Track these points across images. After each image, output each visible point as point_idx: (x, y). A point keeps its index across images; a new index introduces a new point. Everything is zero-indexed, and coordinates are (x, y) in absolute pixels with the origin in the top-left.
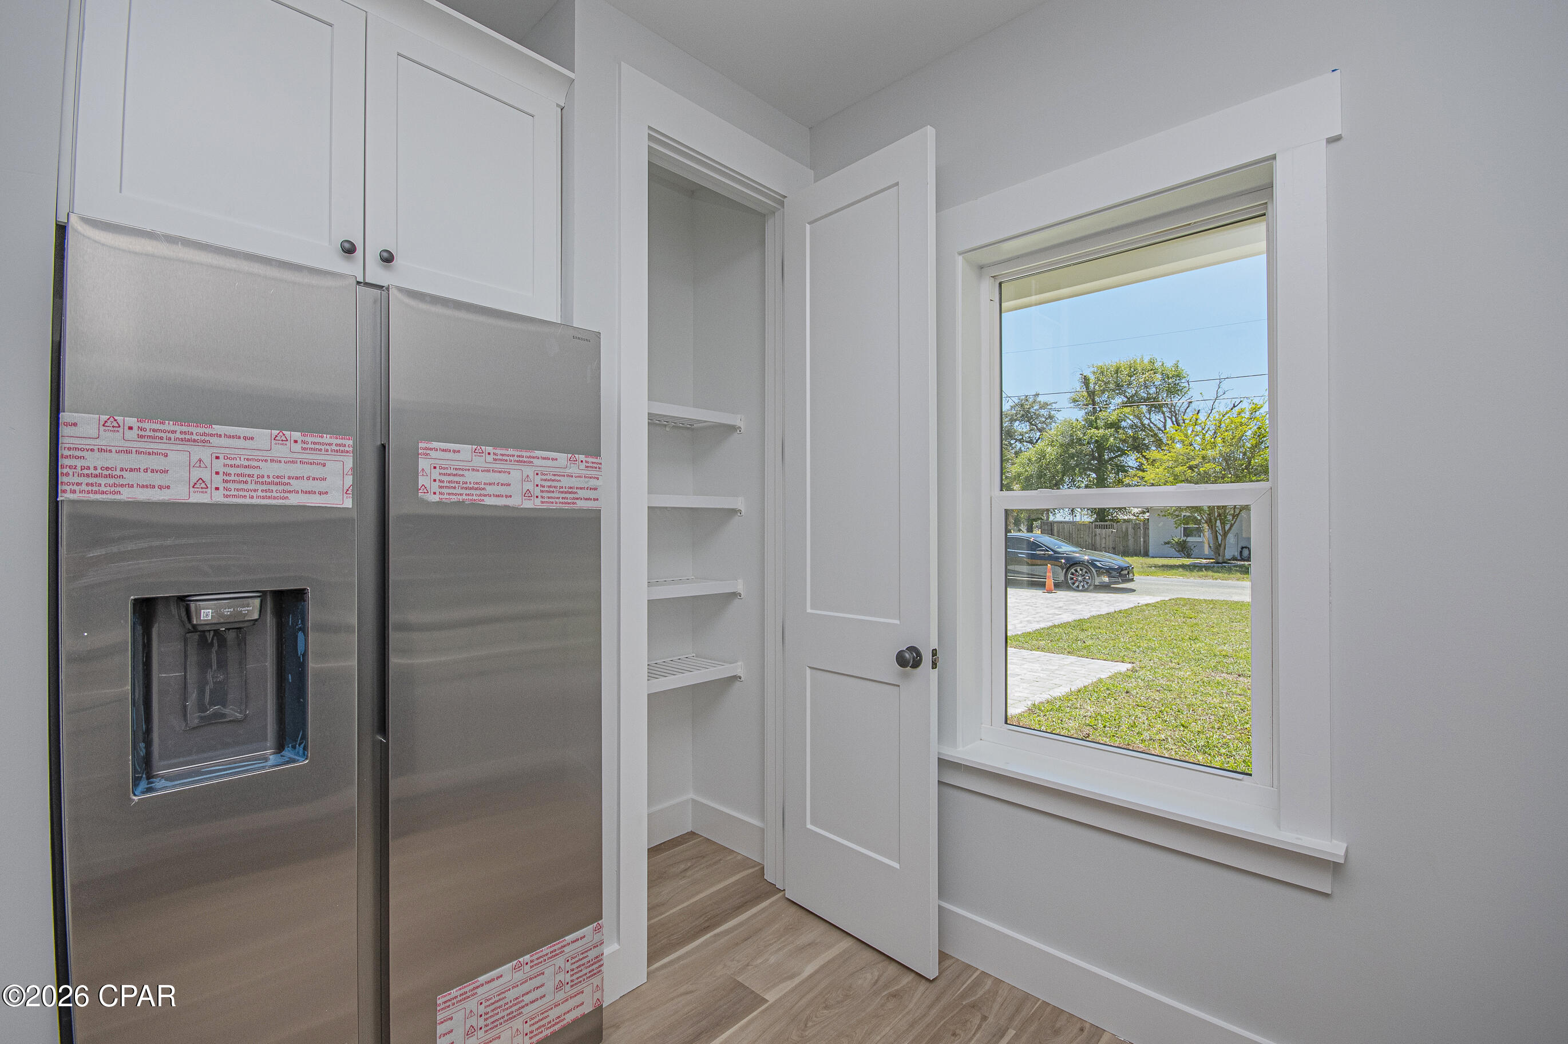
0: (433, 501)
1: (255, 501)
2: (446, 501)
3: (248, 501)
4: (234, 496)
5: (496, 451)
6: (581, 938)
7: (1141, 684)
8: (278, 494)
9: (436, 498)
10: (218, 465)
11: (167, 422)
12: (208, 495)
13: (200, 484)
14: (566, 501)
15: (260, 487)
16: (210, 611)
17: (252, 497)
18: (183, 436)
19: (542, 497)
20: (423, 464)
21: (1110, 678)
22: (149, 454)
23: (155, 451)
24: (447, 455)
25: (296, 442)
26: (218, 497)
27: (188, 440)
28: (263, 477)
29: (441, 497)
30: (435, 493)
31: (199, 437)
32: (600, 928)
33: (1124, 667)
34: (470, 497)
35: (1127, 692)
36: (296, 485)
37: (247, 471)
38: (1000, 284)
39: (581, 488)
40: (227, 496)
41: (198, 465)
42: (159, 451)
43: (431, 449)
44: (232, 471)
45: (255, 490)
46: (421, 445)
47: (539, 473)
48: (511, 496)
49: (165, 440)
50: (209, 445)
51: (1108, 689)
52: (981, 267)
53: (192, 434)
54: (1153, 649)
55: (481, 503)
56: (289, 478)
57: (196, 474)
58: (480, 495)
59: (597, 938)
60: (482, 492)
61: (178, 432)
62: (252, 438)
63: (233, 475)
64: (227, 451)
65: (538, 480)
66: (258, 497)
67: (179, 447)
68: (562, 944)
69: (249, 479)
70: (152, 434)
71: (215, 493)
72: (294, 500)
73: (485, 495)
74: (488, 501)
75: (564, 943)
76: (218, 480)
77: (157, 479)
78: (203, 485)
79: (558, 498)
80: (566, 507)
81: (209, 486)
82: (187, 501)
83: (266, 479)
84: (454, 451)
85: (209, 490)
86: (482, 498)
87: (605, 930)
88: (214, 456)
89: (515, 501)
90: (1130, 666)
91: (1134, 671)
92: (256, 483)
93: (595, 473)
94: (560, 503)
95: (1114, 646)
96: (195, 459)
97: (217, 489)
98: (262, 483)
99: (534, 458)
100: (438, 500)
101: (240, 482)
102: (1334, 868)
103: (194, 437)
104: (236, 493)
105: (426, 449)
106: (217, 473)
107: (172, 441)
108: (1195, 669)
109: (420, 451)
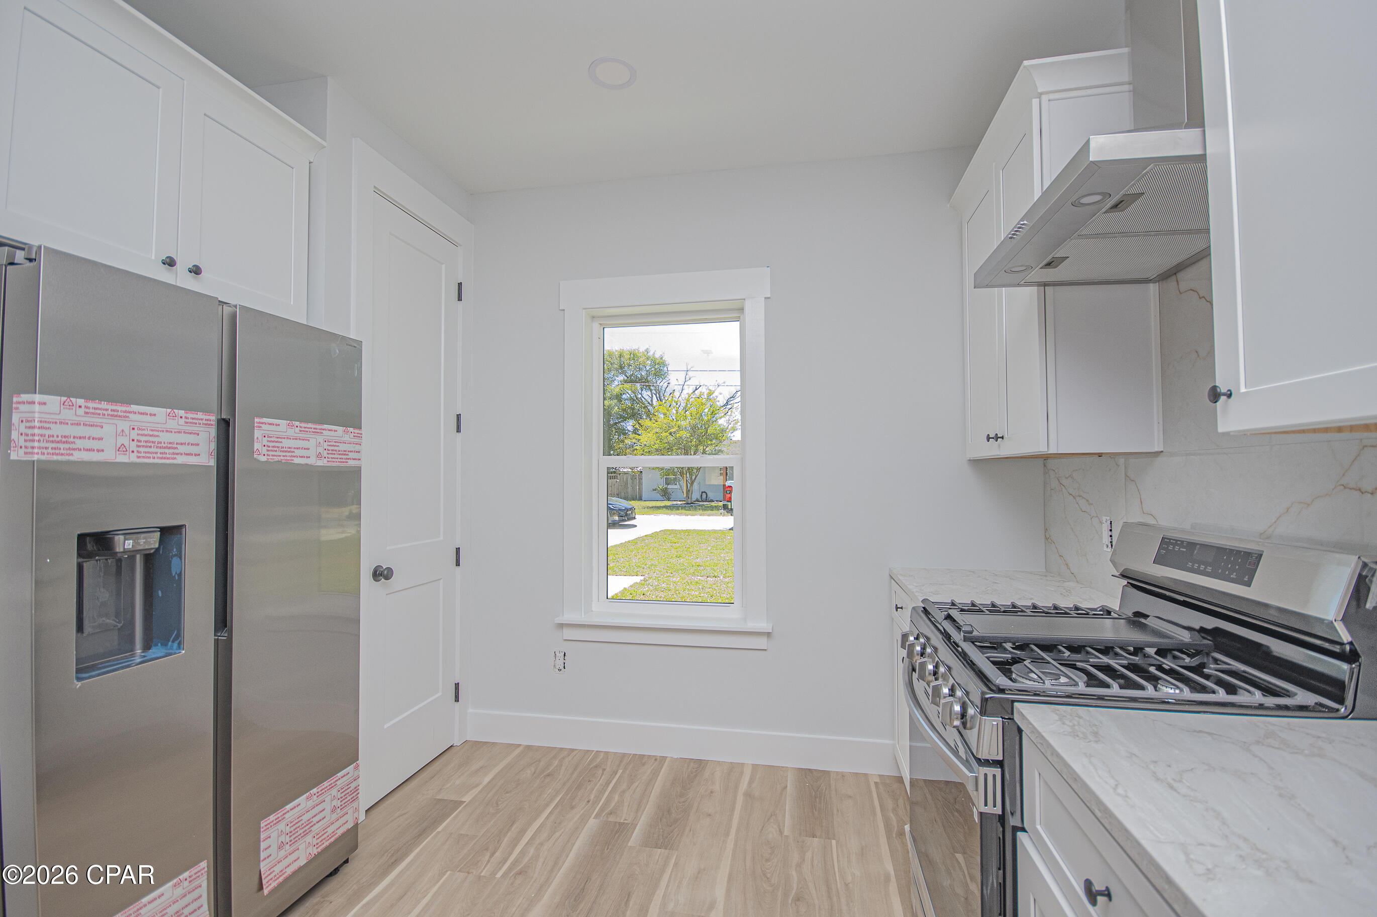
0: (263, 460)
1: (157, 461)
2: (272, 461)
3: (151, 461)
4: (144, 457)
5: (301, 425)
6: (347, 774)
7: (651, 588)
8: (170, 456)
9: (263, 459)
10: (134, 434)
11: (103, 402)
12: (127, 457)
13: (122, 449)
14: (342, 460)
15: (159, 451)
16: (131, 541)
17: (154, 458)
18: (113, 413)
19: (328, 458)
20: (257, 434)
21: (631, 586)
22: (92, 426)
23: (95, 424)
24: (272, 427)
25: (181, 417)
26: (133, 458)
27: (116, 416)
28: (161, 443)
29: (268, 457)
30: (264, 455)
31: (122, 414)
32: (357, 768)
33: (638, 579)
34: (286, 458)
35: (644, 594)
36: (181, 449)
37: (151, 439)
38: (604, 328)
39: (351, 452)
40: (139, 457)
41: (121, 434)
42: (98, 424)
43: (262, 423)
44: (143, 438)
45: (156, 453)
46: (256, 420)
47: (327, 440)
48: (309, 457)
49: (101, 416)
50: (129, 419)
51: (631, 594)
52: (593, 317)
53: (118, 411)
54: (656, 566)
55: (293, 462)
56: (177, 444)
57: (121, 440)
58: (292, 456)
59: (356, 773)
60: (293, 454)
61: (110, 410)
62: (155, 415)
63: (143, 442)
64: (139, 424)
65: (325, 445)
66: (158, 458)
67: (111, 421)
68: (336, 779)
69: (153, 445)
70: (93, 411)
71: (132, 454)
72: (180, 460)
73: (294, 457)
74: (297, 461)
75: (337, 778)
76: (133, 446)
77: (95, 445)
78: (124, 449)
79: (337, 458)
80: (343, 464)
81: (128, 450)
82: (114, 461)
83: (163, 445)
84: (276, 425)
85: (128, 453)
86: (293, 458)
87: (360, 768)
88: (131, 427)
89: (312, 461)
90: (642, 578)
91: (645, 580)
92: (157, 447)
93: (358, 440)
94: (339, 462)
95: (629, 566)
96: (119, 430)
97: (133, 452)
98: (161, 448)
99: (323, 430)
100: (266, 460)
101: (147, 447)
102: (768, 635)
103: (120, 414)
104: (144, 455)
105: (259, 423)
106: (133, 440)
107: (106, 416)
108: (682, 575)
109: (256, 425)
